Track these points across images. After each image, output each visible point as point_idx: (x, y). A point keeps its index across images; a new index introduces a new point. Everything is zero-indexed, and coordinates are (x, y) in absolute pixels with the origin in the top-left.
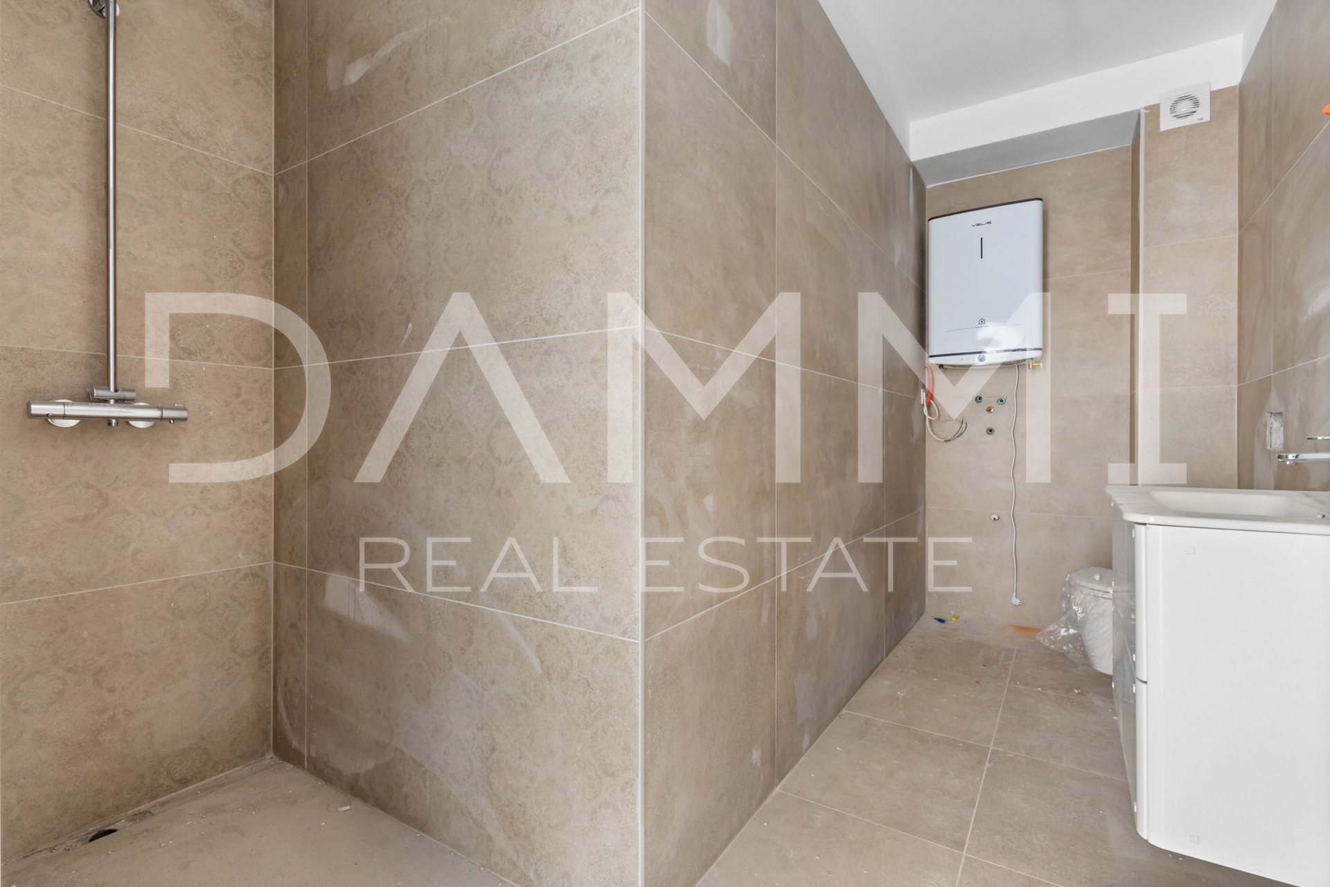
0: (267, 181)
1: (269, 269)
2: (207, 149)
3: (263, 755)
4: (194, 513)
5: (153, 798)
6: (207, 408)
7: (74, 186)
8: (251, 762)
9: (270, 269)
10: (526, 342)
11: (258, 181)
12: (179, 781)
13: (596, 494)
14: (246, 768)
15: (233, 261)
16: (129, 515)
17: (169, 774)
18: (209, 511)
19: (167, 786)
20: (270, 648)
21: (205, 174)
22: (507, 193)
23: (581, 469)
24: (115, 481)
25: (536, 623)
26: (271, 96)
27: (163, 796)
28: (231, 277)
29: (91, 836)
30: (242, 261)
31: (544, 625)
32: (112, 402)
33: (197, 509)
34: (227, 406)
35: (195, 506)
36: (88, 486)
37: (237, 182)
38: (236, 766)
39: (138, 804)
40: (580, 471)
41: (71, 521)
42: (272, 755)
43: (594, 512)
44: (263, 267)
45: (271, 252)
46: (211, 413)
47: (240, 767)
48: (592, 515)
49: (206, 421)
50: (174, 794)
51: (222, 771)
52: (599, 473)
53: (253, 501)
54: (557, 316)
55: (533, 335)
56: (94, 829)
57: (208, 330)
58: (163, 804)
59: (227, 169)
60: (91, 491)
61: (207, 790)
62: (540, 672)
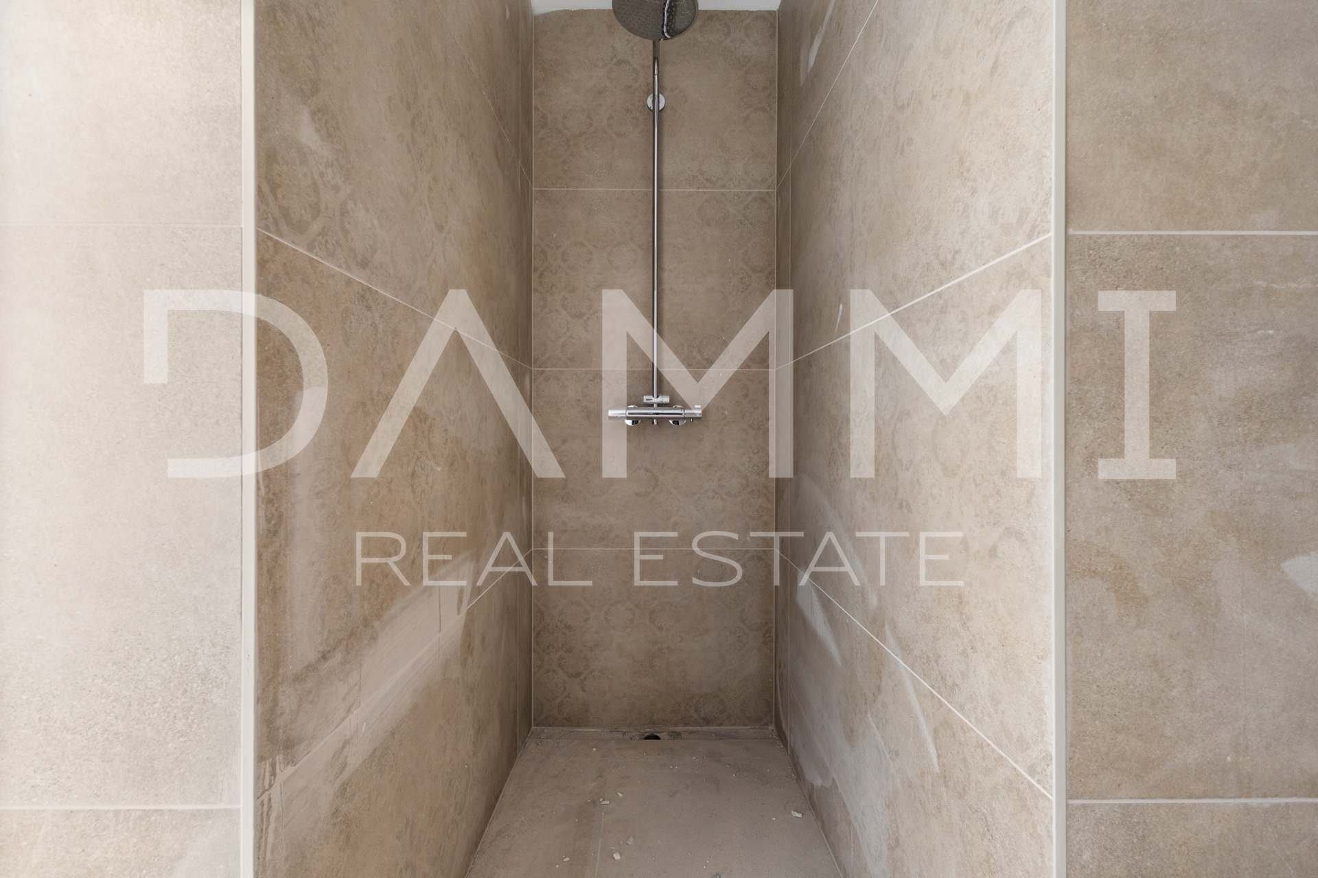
0: (770, 197)
1: (771, 278)
2: (724, 186)
3: (766, 724)
4: (713, 497)
5: (686, 724)
6: (723, 408)
7: (640, 247)
8: (757, 727)
9: (773, 278)
10: (923, 300)
11: (763, 200)
12: (704, 719)
13: (995, 524)
14: (752, 730)
15: (742, 278)
16: (671, 494)
17: (696, 710)
18: (725, 496)
19: (695, 720)
20: (772, 627)
21: (723, 208)
22: (908, 105)
23: (978, 481)
24: (663, 466)
25: (933, 696)
26: (774, 118)
27: (692, 726)
28: (742, 292)
29: (647, 735)
30: (750, 276)
31: (941, 705)
32: (655, 406)
33: (716, 493)
34: (738, 406)
35: (714, 491)
36: (647, 470)
37: (746, 207)
38: (745, 725)
39: (676, 725)
40: (977, 485)
41: (637, 495)
42: (773, 728)
43: (993, 552)
44: (767, 278)
45: (774, 261)
46: (726, 412)
47: (747, 727)
48: (990, 557)
49: (722, 419)
50: (699, 728)
51: (734, 725)
52: (998, 491)
53: (759, 491)
54: (952, 253)
55: (930, 288)
56: (649, 730)
57: (724, 341)
58: (691, 732)
59: (739, 198)
60: (648, 473)
61: (720, 736)
62: (937, 769)
